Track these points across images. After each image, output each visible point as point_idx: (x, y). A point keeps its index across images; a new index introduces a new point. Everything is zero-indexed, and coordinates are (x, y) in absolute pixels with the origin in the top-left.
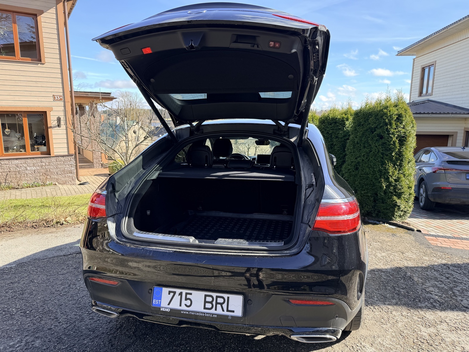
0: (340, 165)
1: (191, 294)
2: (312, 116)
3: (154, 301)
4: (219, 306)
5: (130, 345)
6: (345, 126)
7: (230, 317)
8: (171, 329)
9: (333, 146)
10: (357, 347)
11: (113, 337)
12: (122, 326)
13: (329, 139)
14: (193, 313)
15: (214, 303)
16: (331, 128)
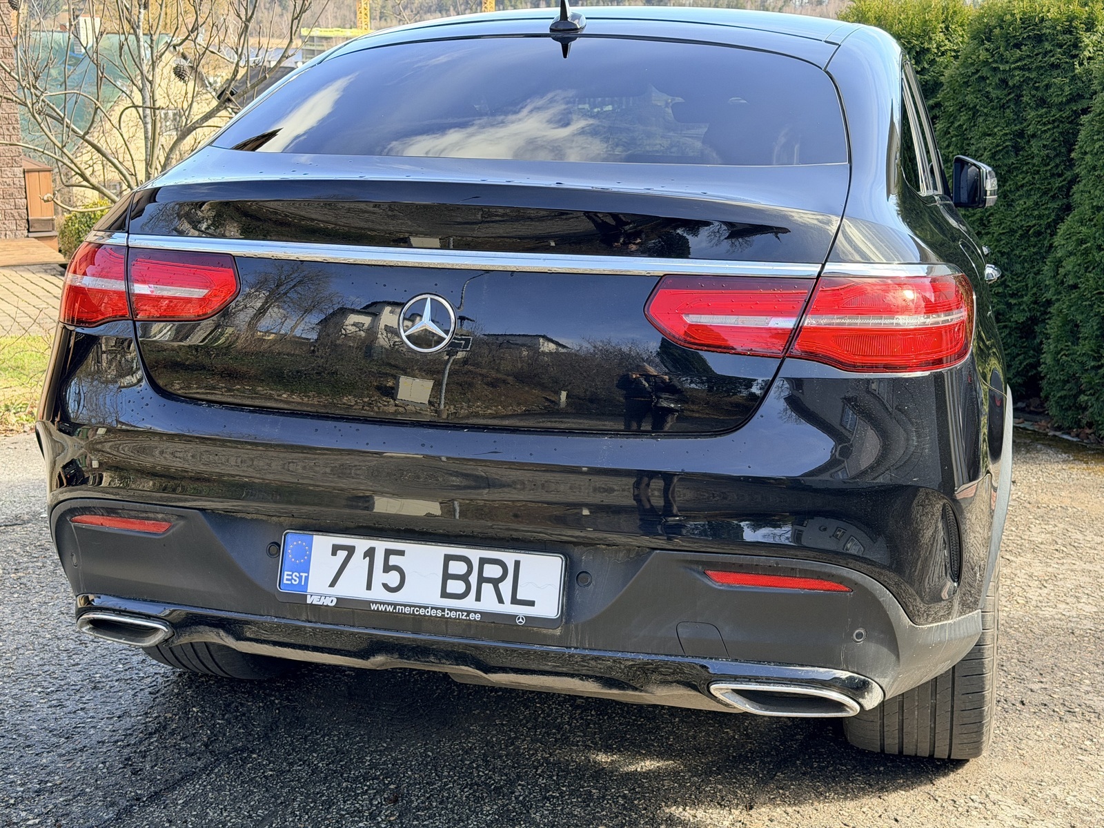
0: (1048, 226)
1: (402, 553)
2: (945, 8)
3: (286, 577)
4: (488, 588)
5: (195, 773)
6: (1075, 56)
7: (521, 620)
8: (333, 740)
9: (1022, 142)
10: (971, 804)
11: (135, 752)
12: (165, 728)
13: (1008, 110)
14: (407, 610)
15: (473, 579)
16: (1016, 62)
